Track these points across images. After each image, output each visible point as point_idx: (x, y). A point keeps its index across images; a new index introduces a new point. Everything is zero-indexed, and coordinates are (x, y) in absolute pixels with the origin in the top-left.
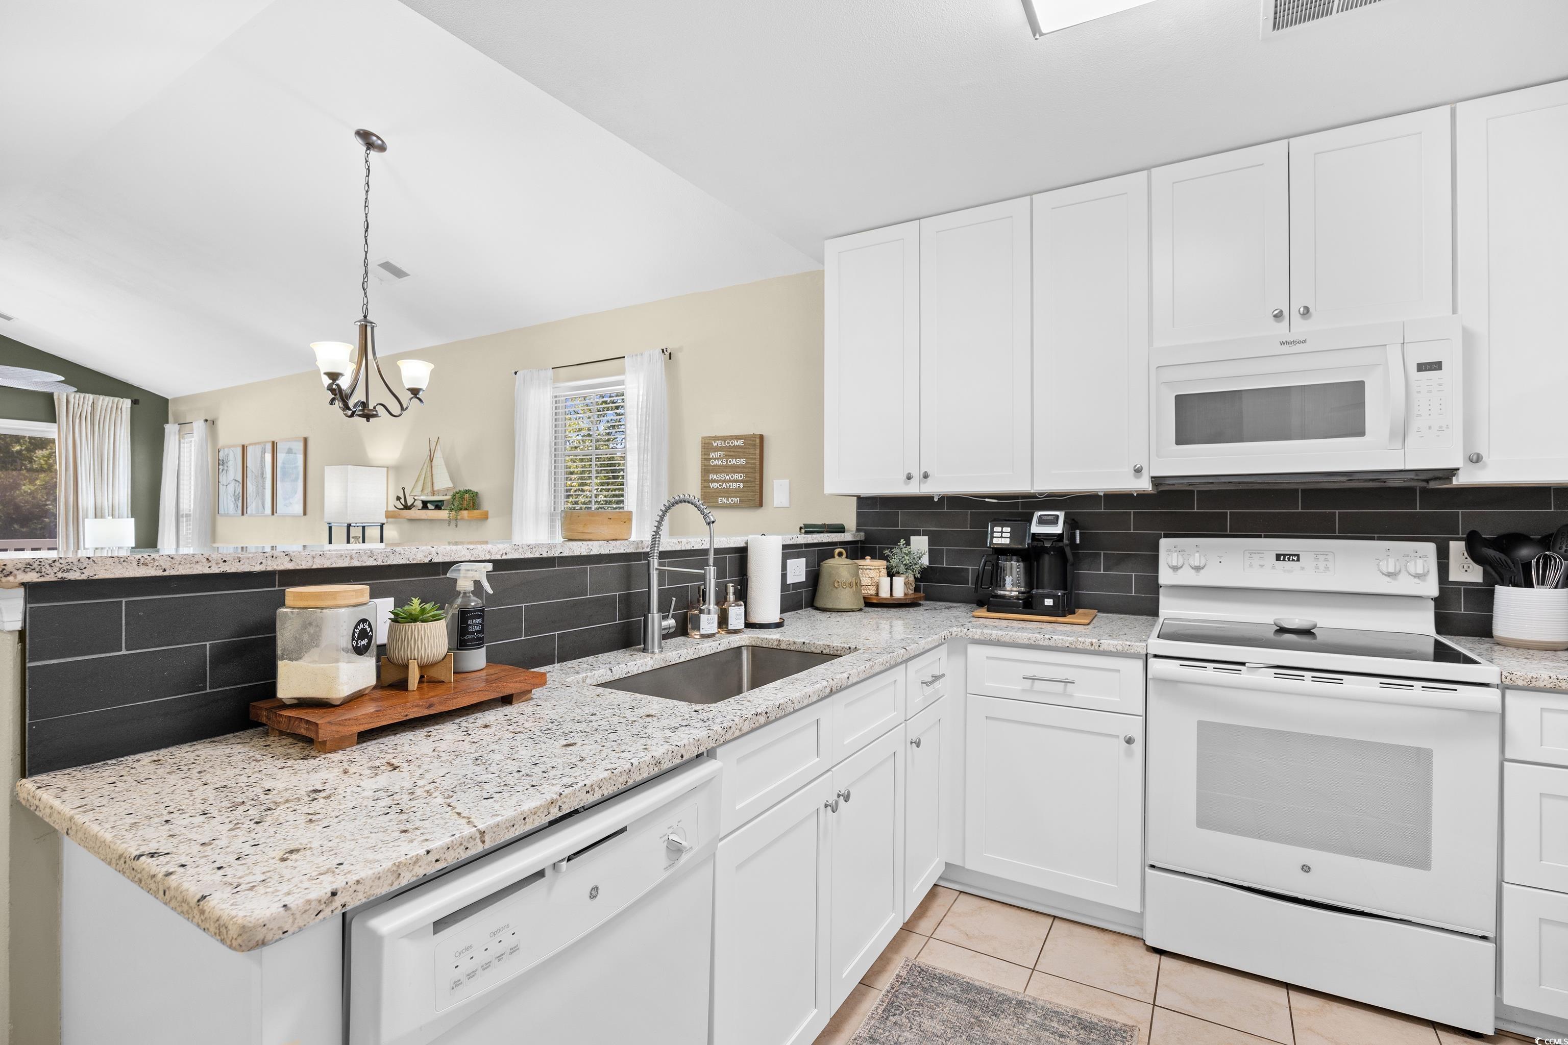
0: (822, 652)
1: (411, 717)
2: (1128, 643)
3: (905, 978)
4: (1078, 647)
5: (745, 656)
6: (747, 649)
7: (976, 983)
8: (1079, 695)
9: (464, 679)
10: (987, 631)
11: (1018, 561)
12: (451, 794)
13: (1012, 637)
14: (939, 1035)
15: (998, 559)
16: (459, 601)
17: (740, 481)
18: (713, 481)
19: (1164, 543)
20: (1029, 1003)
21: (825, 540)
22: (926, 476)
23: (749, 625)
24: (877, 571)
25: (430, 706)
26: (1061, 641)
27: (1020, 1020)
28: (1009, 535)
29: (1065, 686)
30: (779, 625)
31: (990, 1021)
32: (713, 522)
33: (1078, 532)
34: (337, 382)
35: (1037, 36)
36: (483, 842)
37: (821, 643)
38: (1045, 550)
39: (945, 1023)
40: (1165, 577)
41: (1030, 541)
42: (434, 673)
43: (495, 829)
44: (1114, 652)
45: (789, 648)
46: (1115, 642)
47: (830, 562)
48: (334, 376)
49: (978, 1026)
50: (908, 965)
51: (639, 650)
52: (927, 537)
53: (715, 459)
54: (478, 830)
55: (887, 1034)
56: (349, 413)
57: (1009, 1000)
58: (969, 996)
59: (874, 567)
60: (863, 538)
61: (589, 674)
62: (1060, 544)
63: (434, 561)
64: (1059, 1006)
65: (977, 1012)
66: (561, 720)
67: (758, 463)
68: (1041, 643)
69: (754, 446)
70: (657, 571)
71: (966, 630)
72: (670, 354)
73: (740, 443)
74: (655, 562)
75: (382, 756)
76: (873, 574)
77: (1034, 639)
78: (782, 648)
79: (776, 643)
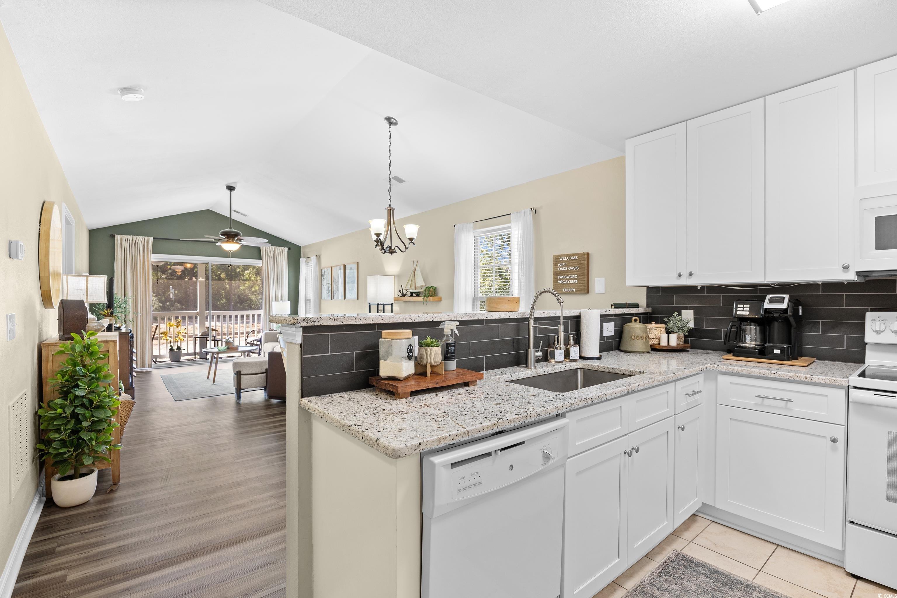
0: (623, 373)
1: (430, 387)
2: (834, 378)
3: (673, 559)
4: (796, 379)
5: (579, 374)
6: (581, 370)
7: (720, 570)
8: (796, 409)
9: (449, 374)
10: (731, 367)
11: (755, 326)
12: (453, 417)
13: (748, 372)
14: (694, 591)
15: (741, 324)
16: (445, 338)
17: (576, 279)
18: (560, 279)
19: (869, 316)
20: (755, 587)
21: (626, 312)
22: (691, 274)
23: (581, 358)
24: (659, 330)
25: (437, 383)
26: (783, 375)
27: (748, 594)
28: (748, 309)
29: (787, 404)
30: (599, 358)
31: (727, 591)
32: (562, 302)
33: (800, 308)
34: (380, 237)
35: (759, 13)
36: (469, 436)
37: (623, 368)
38: (776, 319)
39: (698, 586)
40: (869, 337)
41: (763, 313)
42: (437, 370)
43: (473, 431)
44: (823, 384)
45: (604, 371)
46: (824, 378)
47: (629, 324)
48: (378, 235)
49: (720, 592)
50: (676, 553)
51: (524, 367)
52: (693, 311)
53: (561, 267)
54: (467, 430)
55: (661, 584)
56: (384, 251)
57: (742, 583)
58: (714, 576)
59: (657, 328)
60: (650, 311)
61: (501, 376)
62: (786, 315)
63: (434, 320)
64: (776, 592)
65: (718, 584)
66: (492, 394)
67: (586, 269)
68: (769, 376)
69: (584, 259)
70: (533, 328)
71: (716, 366)
72: (535, 210)
73: (576, 258)
74: (532, 323)
75: (421, 401)
76: (656, 332)
77: (764, 373)
78: (600, 370)
79: (597, 368)
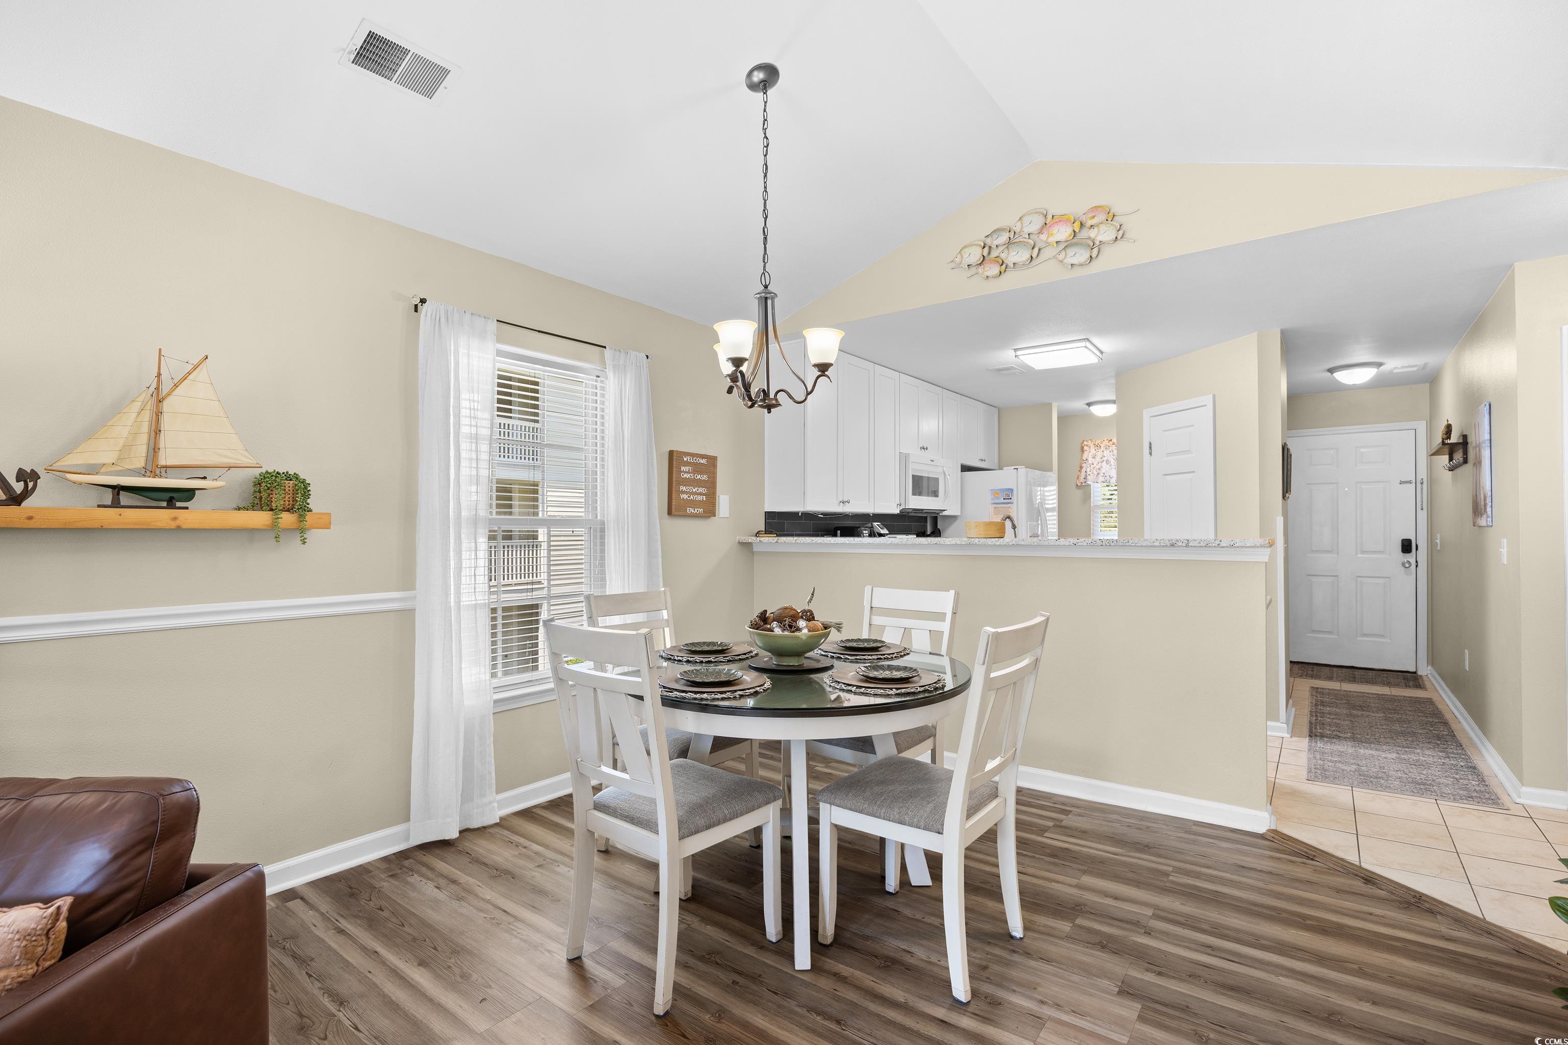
18: (683, 492)
53: (685, 472)
67: (714, 480)
69: (713, 465)
73: (703, 461)
